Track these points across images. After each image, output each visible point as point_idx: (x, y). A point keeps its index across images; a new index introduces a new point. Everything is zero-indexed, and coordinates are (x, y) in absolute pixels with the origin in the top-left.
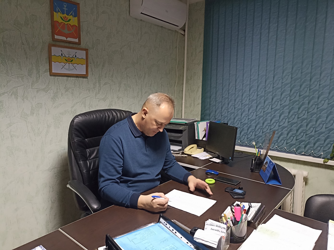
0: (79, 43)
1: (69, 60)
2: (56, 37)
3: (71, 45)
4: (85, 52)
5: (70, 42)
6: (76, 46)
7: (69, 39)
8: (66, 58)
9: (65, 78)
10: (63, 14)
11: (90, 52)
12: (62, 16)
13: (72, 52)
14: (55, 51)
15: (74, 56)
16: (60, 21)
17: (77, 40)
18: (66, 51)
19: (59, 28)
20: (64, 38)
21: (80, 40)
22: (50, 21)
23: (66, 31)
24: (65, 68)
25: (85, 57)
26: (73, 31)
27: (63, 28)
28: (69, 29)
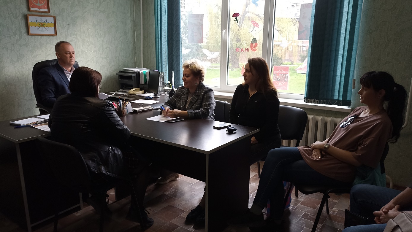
0: (49, 12)
1: (42, 25)
2: (31, 9)
3: (43, 14)
5: (42, 12)
6: (47, 14)
7: (41, 10)
8: (40, 23)
9: (40, 37)
11: (57, 18)
13: (44, 19)
14: (32, 19)
15: (45, 22)
17: (46, 10)
18: (39, 19)
19: (34, 3)
20: (37, 9)
21: (49, 10)
23: (39, 5)
24: (40, 31)
25: (53, 22)
26: (43, 4)
27: (37, 2)
28: (41, 3)
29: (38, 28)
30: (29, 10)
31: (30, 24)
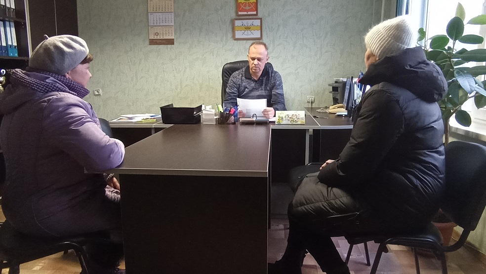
0: (257, 15)
1: (248, 28)
2: (240, 13)
3: (250, 17)
4: (260, 20)
6: (255, 17)
7: (249, 13)
8: (245, 27)
9: (245, 41)
11: (264, 20)
13: (250, 22)
14: (238, 23)
15: (252, 25)
17: (255, 13)
18: (245, 22)
19: (242, 7)
20: (246, 13)
21: (257, 12)
22: (235, 4)
23: (247, 8)
24: (245, 35)
25: (260, 25)
26: (252, 7)
27: (245, 6)
28: (249, 6)
29: (243, 31)
30: (238, 15)
31: (236, 28)
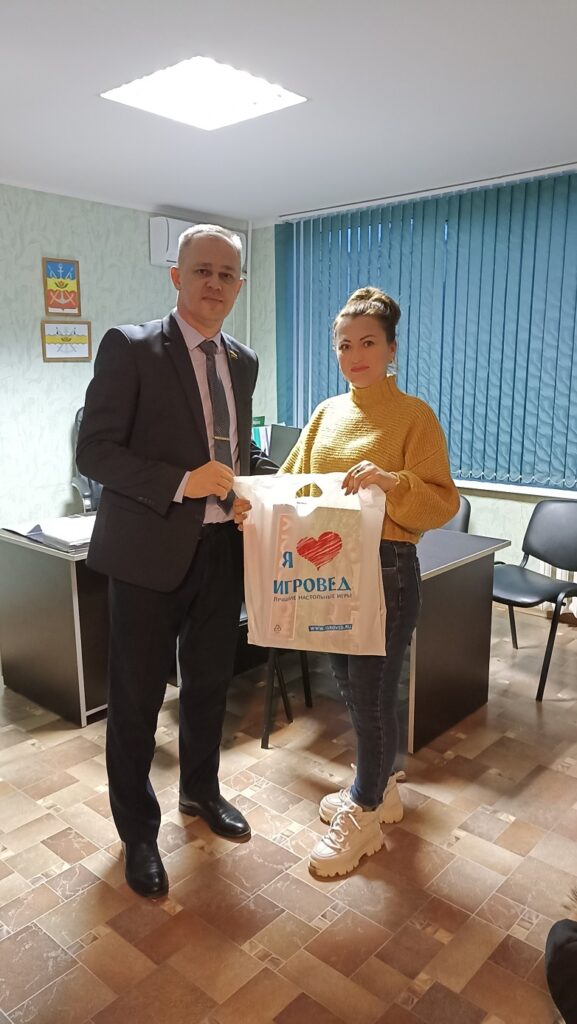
0: (79, 315)
1: (66, 340)
2: (51, 310)
3: (68, 319)
4: (86, 326)
5: (67, 315)
6: (76, 318)
7: (66, 311)
8: (63, 337)
9: (62, 364)
10: (58, 278)
11: (92, 326)
12: (57, 281)
13: (70, 328)
14: (50, 329)
15: (73, 333)
16: (55, 288)
17: (76, 311)
18: (62, 328)
19: (54, 298)
20: (60, 311)
21: (80, 310)
22: (42, 291)
23: (62, 301)
24: (61, 351)
25: (87, 334)
26: (70, 299)
27: (59, 297)
28: (66, 298)
29: (59, 345)
30: (47, 311)
31: (47, 339)
